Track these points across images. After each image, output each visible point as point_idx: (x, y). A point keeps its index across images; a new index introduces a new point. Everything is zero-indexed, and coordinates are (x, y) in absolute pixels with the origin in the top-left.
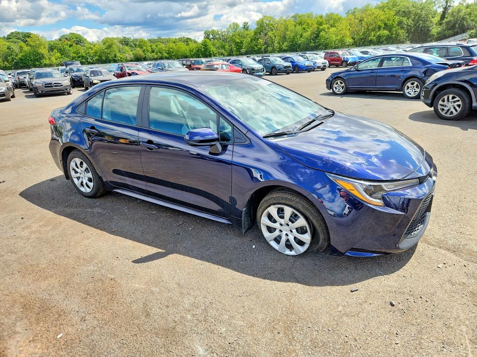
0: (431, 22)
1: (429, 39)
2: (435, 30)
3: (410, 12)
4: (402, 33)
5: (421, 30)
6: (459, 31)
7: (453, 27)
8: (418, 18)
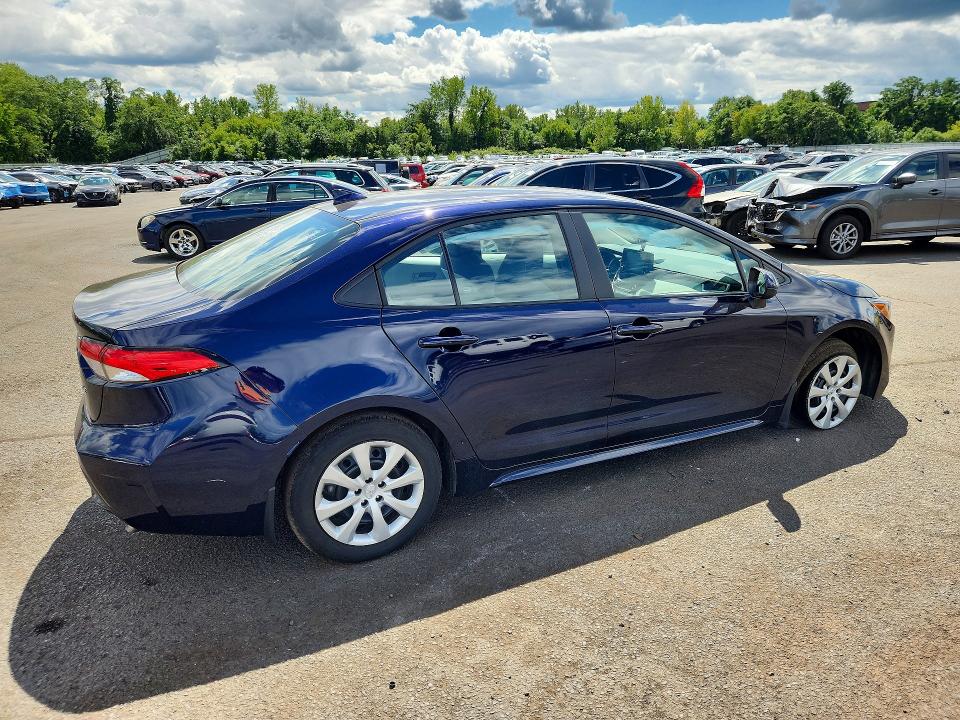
0: (91, 123)
1: (97, 157)
2: (104, 140)
3: (38, 99)
4: (36, 142)
5: (74, 136)
6: (151, 145)
7: (137, 136)
8: (60, 114)
